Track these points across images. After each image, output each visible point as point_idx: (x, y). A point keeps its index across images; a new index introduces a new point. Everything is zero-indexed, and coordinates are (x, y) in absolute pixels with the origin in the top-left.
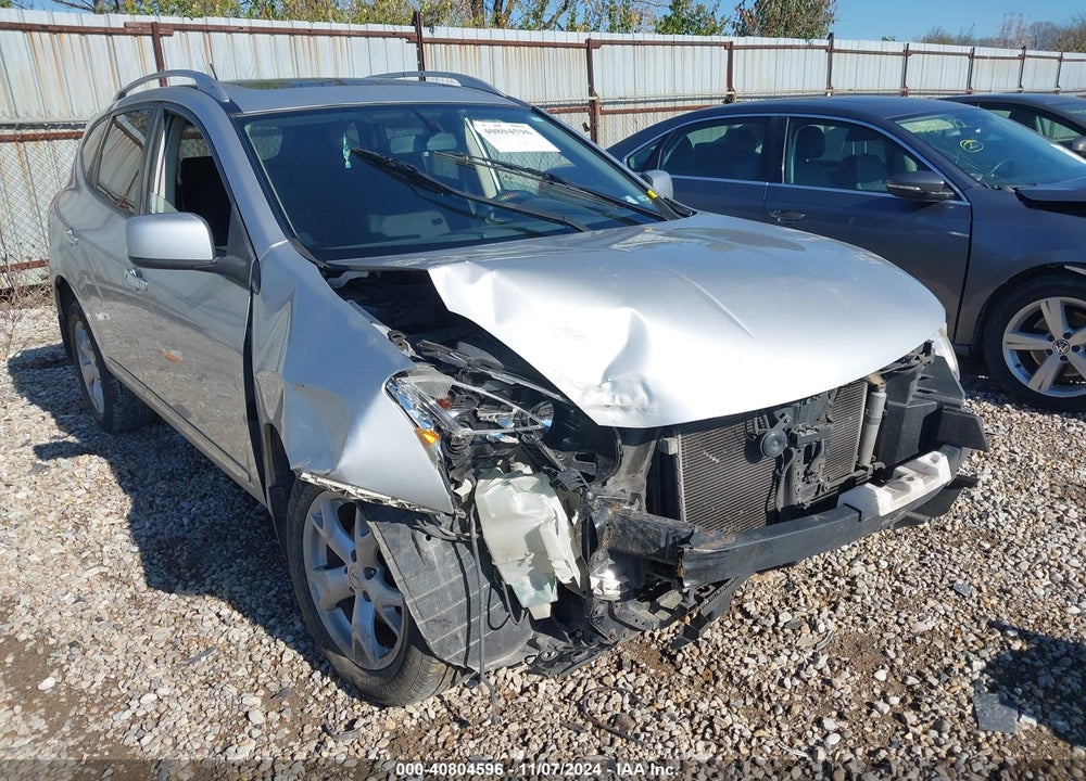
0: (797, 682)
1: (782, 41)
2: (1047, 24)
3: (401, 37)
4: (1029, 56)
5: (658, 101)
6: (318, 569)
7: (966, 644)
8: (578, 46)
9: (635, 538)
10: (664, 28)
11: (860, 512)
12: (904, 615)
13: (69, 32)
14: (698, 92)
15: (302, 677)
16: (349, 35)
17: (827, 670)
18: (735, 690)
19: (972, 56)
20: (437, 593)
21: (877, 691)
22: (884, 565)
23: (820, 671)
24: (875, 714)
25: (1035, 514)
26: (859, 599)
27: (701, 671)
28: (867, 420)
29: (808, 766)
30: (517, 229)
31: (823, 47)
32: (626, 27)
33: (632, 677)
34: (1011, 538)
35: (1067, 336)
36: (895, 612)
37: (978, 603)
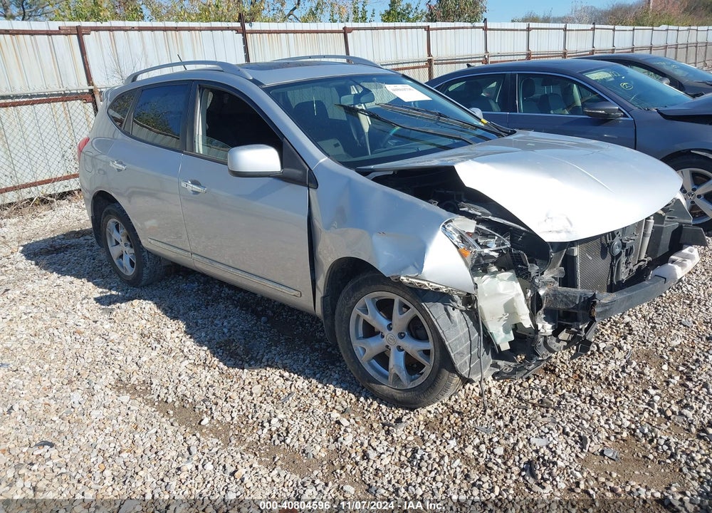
0: (625, 375)
1: (457, 24)
2: (592, 7)
3: (232, 30)
4: (597, 29)
5: (388, 65)
6: (358, 338)
7: (700, 349)
8: (339, 32)
9: (562, 301)
10: (387, 19)
11: (665, 279)
12: (663, 338)
13: (23, 34)
14: (411, 58)
15: (353, 401)
16: (200, 30)
17: (637, 367)
18: (594, 382)
19: (565, 30)
20: (458, 339)
21: (666, 375)
22: (640, 316)
23: (634, 369)
24: (671, 385)
25: (705, 284)
26: (636, 333)
27: (571, 375)
28: (645, 235)
29: (650, 411)
30: (431, 144)
31: (481, 27)
32: (364, 19)
33: (537, 382)
34: (699, 297)
35: (694, 190)
36: (657, 338)
37: (697, 329)
